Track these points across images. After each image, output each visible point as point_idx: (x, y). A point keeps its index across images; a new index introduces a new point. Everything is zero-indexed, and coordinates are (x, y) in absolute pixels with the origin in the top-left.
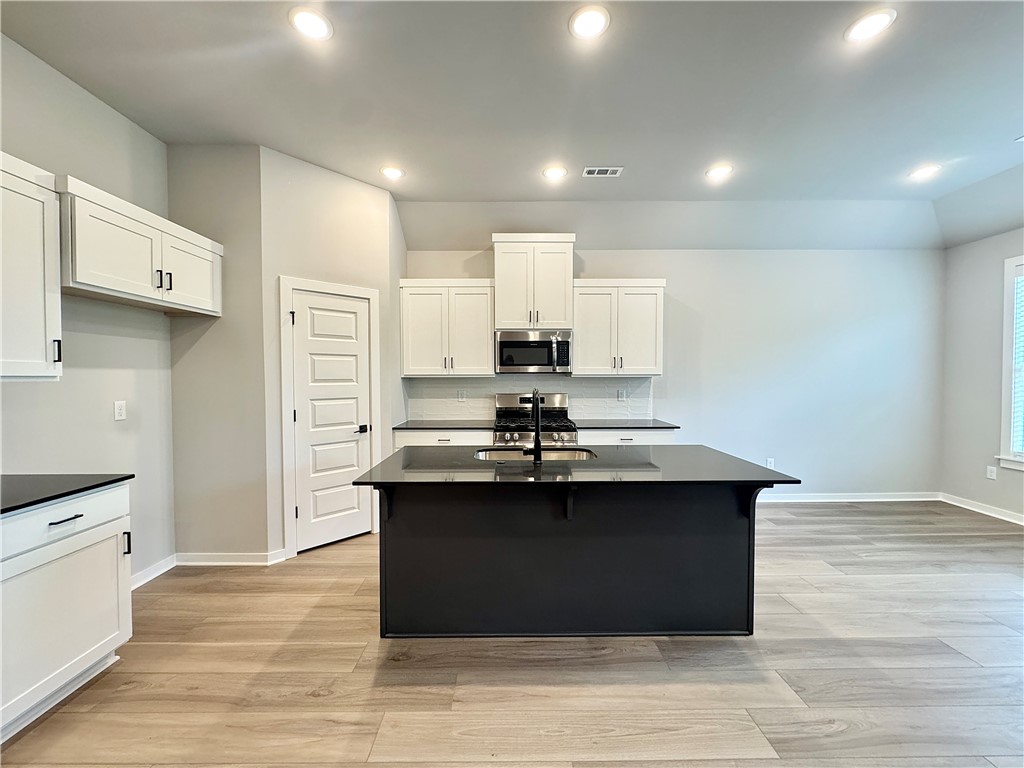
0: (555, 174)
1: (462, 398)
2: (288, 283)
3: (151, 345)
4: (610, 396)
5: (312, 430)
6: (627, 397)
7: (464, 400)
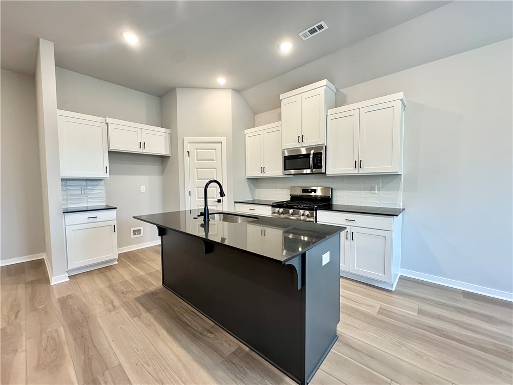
0: (286, 47)
1: (277, 188)
2: (187, 140)
3: (155, 168)
4: (365, 189)
5: (197, 200)
6: (379, 190)
7: (278, 190)
